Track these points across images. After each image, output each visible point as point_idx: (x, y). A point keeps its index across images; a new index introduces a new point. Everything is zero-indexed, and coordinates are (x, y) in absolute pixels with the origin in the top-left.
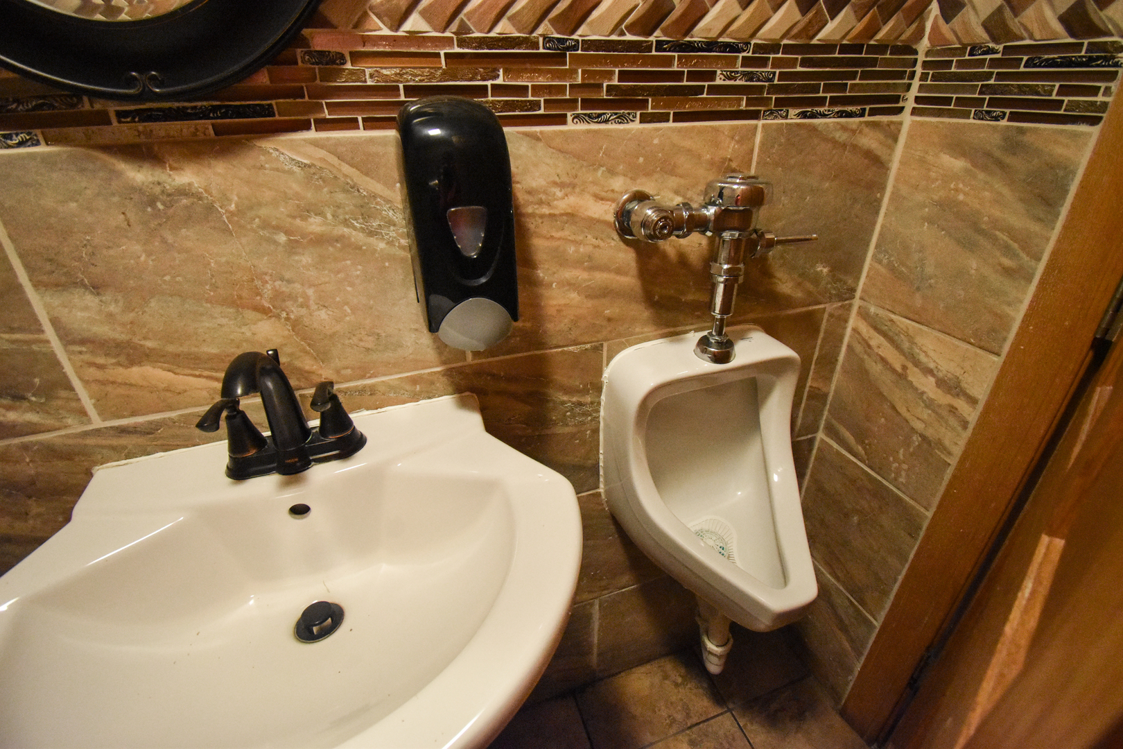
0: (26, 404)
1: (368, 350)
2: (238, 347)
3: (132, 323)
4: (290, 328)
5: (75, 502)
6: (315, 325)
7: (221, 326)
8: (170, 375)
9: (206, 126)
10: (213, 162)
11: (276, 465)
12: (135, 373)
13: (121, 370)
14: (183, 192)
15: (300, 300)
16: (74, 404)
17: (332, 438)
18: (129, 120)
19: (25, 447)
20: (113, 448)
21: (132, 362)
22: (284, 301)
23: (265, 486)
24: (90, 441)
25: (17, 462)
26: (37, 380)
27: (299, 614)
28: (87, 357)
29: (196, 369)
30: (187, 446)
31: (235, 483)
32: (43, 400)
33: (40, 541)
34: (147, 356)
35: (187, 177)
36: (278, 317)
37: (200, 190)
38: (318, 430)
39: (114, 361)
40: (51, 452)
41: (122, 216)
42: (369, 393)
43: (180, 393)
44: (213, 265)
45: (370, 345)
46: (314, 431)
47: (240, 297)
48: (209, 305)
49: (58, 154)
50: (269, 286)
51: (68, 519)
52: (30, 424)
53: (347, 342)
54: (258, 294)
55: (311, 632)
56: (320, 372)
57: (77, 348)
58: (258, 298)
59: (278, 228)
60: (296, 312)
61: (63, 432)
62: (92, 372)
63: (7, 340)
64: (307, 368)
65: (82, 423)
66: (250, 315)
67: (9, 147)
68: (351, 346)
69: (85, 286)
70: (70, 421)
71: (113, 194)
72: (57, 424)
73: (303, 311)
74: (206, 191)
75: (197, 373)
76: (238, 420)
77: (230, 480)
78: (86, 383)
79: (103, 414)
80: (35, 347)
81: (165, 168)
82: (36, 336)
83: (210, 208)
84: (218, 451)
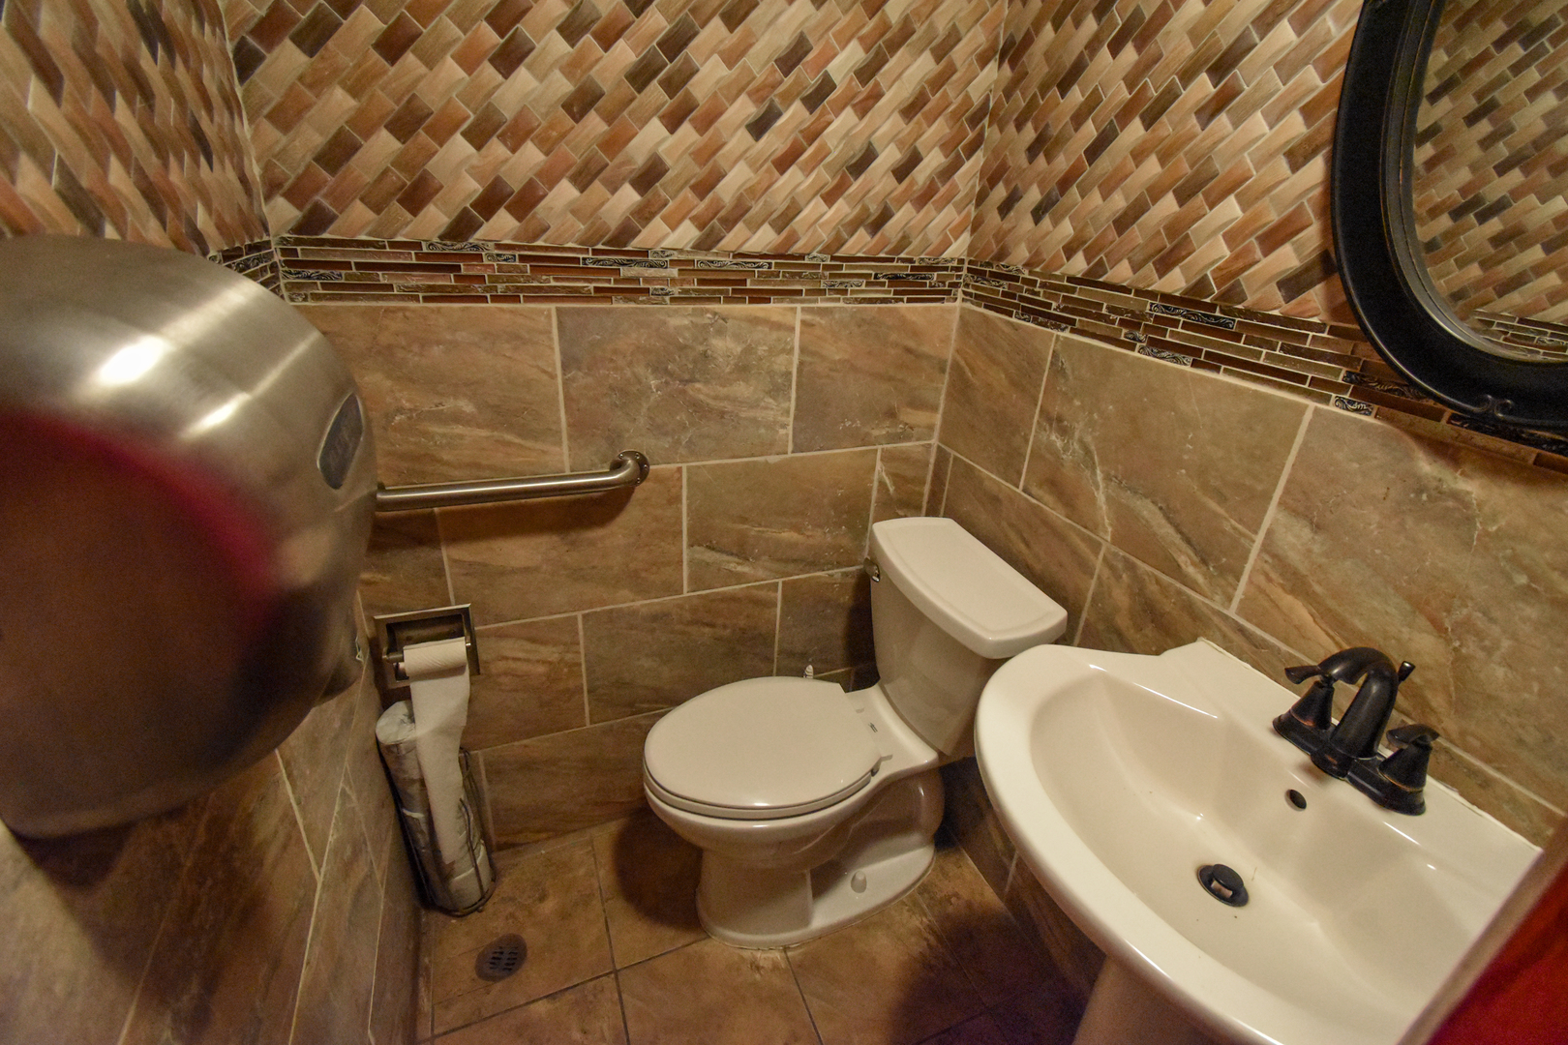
0: (1204, 568)
1: (1521, 742)
2: (1385, 639)
3: (1320, 566)
4: (1451, 659)
5: (1172, 648)
6: (1482, 676)
7: (1387, 613)
8: (1310, 619)
9: (1530, 453)
10: (1508, 484)
11: (1316, 749)
12: (1288, 600)
13: (1280, 591)
14: (1455, 495)
15: (1487, 643)
16: (1230, 590)
17: (1386, 778)
18: (1458, 423)
19: (1179, 593)
20: (1225, 636)
21: (1292, 592)
22: (1468, 632)
23: (1290, 755)
24: (1216, 619)
25: (1166, 597)
26: (1224, 560)
27: (1213, 862)
28: (1267, 567)
29: (1334, 630)
30: (1270, 677)
31: (1271, 731)
32: (1215, 574)
33: (1132, 651)
34: (1307, 594)
35: (1472, 487)
36: (1448, 642)
37: (1475, 502)
38: (1382, 759)
39: (1282, 582)
40: (1189, 607)
41: (1386, 490)
42: (1479, 782)
43: (1304, 637)
44: (1427, 563)
45: (1528, 739)
46: (1378, 758)
47: (1427, 603)
48: (1392, 592)
49: (1377, 427)
50: (1465, 611)
51: (1158, 653)
52: (1195, 582)
53: (1503, 715)
54: (1448, 611)
55: (1211, 882)
56: (1443, 719)
57: (1267, 557)
58: (1445, 614)
59: (1524, 569)
60: (1471, 648)
61: (1207, 601)
62: (1261, 580)
63: (1231, 525)
64: (1434, 704)
65: (1223, 605)
66: (1422, 621)
67: (1347, 409)
68: (1504, 723)
69: (1312, 523)
70: (1217, 598)
71: (1393, 472)
72: (1209, 594)
73: (1481, 655)
74: (1478, 505)
75: (1332, 633)
76: (1322, 692)
77: (1272, 726)
78: (1250, 581)
79: (1240, 611)
80: (1243, 540)
81: (1456, 471)
82: (1250, 533)
83: (1469, 520)
84: (1285, 699)
